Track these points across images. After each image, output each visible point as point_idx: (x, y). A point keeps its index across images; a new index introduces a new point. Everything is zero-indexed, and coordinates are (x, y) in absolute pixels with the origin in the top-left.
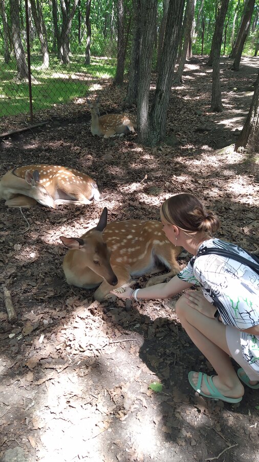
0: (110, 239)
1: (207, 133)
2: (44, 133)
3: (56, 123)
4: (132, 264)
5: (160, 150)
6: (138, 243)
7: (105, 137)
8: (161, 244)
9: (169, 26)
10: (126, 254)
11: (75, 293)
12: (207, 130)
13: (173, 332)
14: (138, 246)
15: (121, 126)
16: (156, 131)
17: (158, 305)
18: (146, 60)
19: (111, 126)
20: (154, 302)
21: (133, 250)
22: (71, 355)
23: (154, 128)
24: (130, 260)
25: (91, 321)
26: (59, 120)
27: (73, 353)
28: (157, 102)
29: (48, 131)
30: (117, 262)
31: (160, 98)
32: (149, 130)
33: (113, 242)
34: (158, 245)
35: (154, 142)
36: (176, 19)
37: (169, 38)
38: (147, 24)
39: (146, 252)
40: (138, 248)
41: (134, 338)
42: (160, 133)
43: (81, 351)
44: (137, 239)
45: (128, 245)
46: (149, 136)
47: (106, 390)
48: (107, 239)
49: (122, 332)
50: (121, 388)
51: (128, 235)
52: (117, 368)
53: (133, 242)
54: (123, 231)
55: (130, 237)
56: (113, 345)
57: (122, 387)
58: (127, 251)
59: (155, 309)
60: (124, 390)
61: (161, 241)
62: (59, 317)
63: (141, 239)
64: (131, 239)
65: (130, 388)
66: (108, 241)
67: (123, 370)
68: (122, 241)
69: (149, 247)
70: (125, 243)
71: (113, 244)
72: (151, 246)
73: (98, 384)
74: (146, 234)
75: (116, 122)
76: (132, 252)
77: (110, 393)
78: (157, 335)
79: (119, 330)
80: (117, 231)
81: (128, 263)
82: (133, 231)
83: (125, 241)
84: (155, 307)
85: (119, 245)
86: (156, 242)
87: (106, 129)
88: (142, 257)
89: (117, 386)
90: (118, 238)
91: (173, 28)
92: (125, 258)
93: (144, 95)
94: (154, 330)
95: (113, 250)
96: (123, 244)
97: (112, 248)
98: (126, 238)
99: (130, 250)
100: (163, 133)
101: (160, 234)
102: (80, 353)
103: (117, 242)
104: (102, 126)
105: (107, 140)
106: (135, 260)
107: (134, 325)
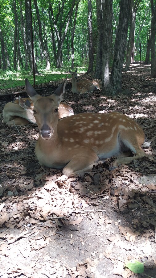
0: (77, 123)
1: (150, 87)
2: (42, 94)
3: (50, 89)
4: (99, 146)
5: (119, 97)
6: (104, 127)
7: (81, 93)
8: (126, 129)
9: (121, 18)
10: (93, 136)
11: (45, 171)
12: (151, 86)
13: (147, 204)
14: (105, 130)
15: (91, 86)
16: (115, 86)
17: (127, 181)
18: (106, 39)
19: (85, 87)
20: (123, 178)
21: (99, 133)
22: (29, 225)
23: (113, 84)
24: (97, 142)
25: (57, 193)
26: (52, 87)
27: (31, 223)
28: (115, 67)
29: (44, 93)
30: (85, 143)
31: (117, 65)
32: (110, 85)
33: (81, 125)
34: (123, 130)
35: (114, 93)
36: (125, 13)
37: (122, 26)
38: (107, 16)
39: (112, 136)
40: (103, 131)
41: (103, 209)
42: (117, 87)
43: (41, 221)
44: (103, 124)
45: (95, 128)
46: (110, 90)
47: (65, 269)
48: (75, 123)
49: (89, 203)
50: (86, 266)
51: (94, 120)
52: (82, 240)
53: (99, 126)
54: (90, 117)
55: (96, 122)
56: (79, 215)
57: (88, 265)
58: (94, 134)
59: (124, 184)
60: (91, 269)
61: (126, 127)
62: (25, 189)
63: (107, 124)
64: (97, 124)
65: (98, 267)
66: (75, 125)
67: (90, 244)
68: (89, 125)
69: (115, 131)
70: (92, 126)
71: (80, 127)
72: (116, 130)
73: (57, 260)
74: (111, 121)
75: (88, 84)
76: (98, 135)
77: (71, 273)
78: (130, 206)
79: (86, 202)
80: (84, 118)
81: (94, 144)
82: (99, 118)
83: (92, 125)
84: (124, 182)
85: (86, 128)
86: (121, 127)
87: (81, 89)
88: (108, 140)
89: (81, 263)
90: (85, 123)
91: (123, 19)
92: (92, 140)
93: (106, 62)
94: (125, 201)
95: (80, 132)
96: (89, 127)
97: (80, 130)
98: (92, 123)
99: (96, 132)
100: (120, 88)
101: (124, 121)
102: (40, 223)
103: (84, 125)
104: (79, 87)
105: (82, 95)
106: (102, 142)
107: (103, 197)
